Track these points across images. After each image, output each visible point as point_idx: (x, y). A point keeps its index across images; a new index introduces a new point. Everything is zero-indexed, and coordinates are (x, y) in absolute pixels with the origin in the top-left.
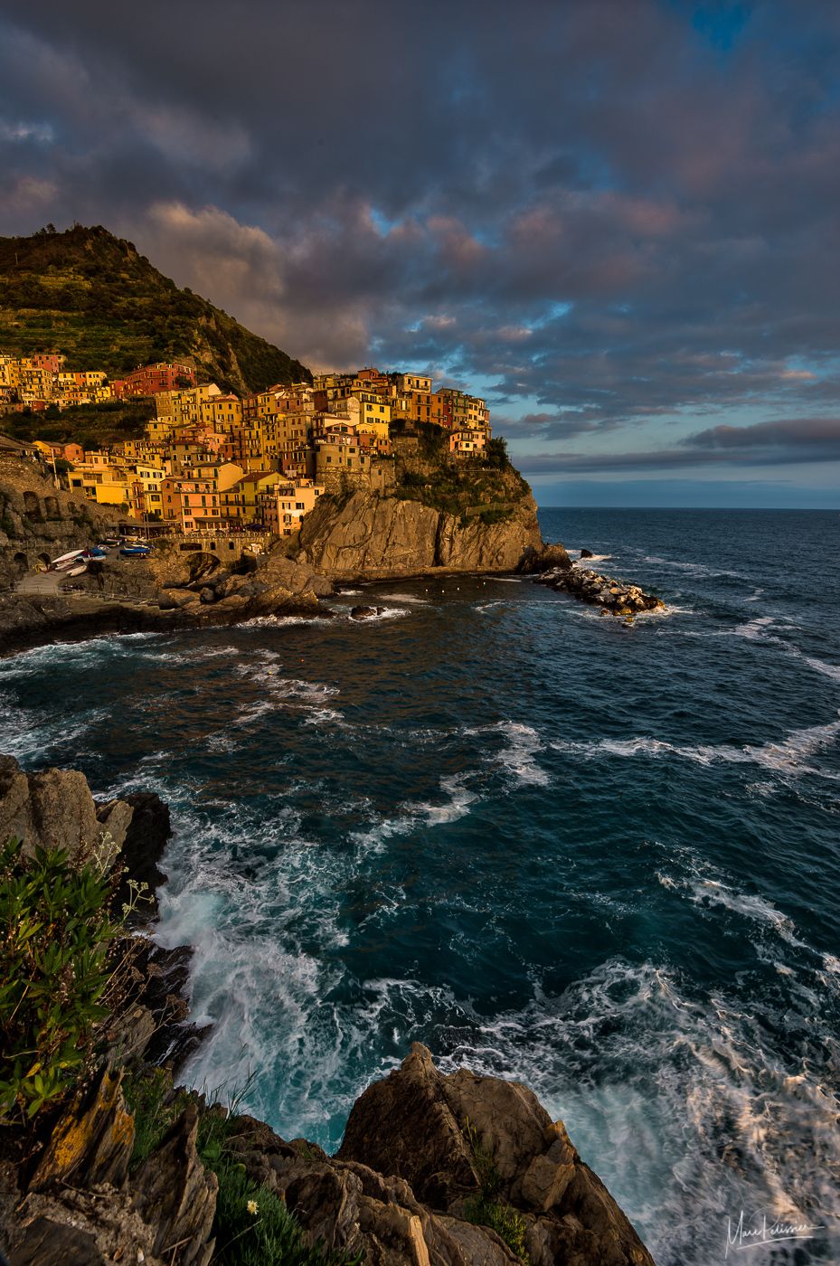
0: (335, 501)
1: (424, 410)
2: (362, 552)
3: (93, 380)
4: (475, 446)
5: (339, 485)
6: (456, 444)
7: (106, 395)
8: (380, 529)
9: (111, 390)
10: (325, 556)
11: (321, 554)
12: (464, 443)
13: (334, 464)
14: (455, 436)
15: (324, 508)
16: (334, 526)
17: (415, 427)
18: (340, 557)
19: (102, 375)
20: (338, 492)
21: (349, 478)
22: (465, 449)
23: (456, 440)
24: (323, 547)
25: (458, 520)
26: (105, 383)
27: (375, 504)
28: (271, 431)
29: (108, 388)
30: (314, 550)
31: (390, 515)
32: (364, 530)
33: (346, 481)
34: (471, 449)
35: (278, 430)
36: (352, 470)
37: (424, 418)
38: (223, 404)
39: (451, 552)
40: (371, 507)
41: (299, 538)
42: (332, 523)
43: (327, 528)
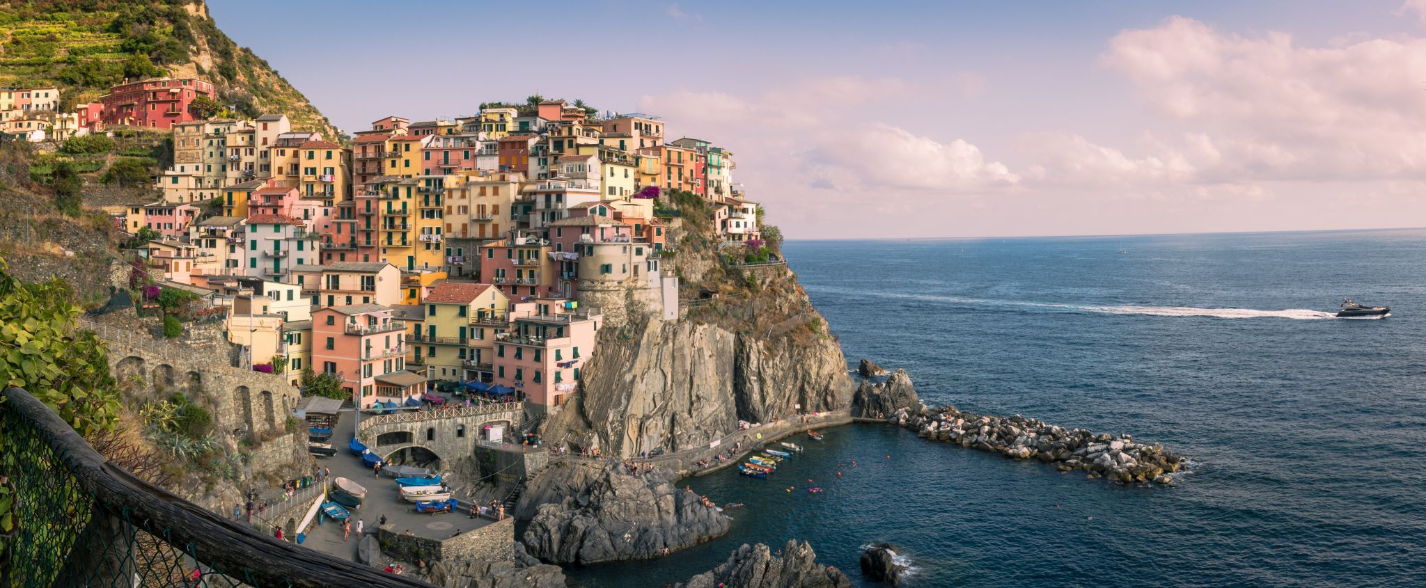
0: (623, 337)
1: (675, 171)
2: (667, 420)
3: (42, 101)
4: (745, 226)
5: (624, 311)
6: (724, 223)
7: (75, 128)
8: (681, 377)
9: (80, 118)
10: (626, 437)
11: (620, 436)
12: (734, 222)
13: (615, 275)
14: (722, 211)
15: (610, 351)
16: (632, 382)
17: (671, 201)
18: (645, 438)
19: (54, 94)
20: (620, 320)
21: (637, 296)
22: (733, 230)
23: (724, 217)
24: (622, 423)
25: (761, 344)
26: (63, 106)
27: (671, 336)
28: (432, 205)
29: (75, 115)
30: (609, 430)
31: (687, 351)
32: (663, 384)
33: (632, 303)
34: (740, 230)
35: (448, 202)
36: (640, 284)
37: (675, 185)
38: (316, 153)
39: (763, 399)
40: (666, 340)
41: (581, 410)
42: (628, 377)
43: (623, 388)
